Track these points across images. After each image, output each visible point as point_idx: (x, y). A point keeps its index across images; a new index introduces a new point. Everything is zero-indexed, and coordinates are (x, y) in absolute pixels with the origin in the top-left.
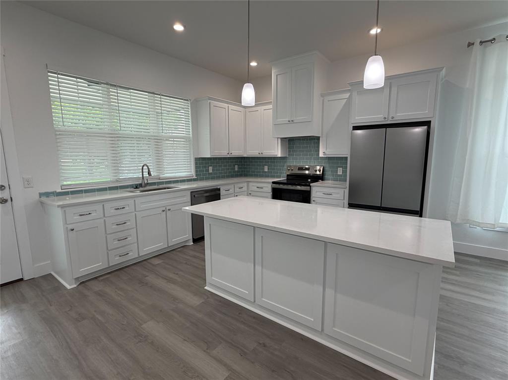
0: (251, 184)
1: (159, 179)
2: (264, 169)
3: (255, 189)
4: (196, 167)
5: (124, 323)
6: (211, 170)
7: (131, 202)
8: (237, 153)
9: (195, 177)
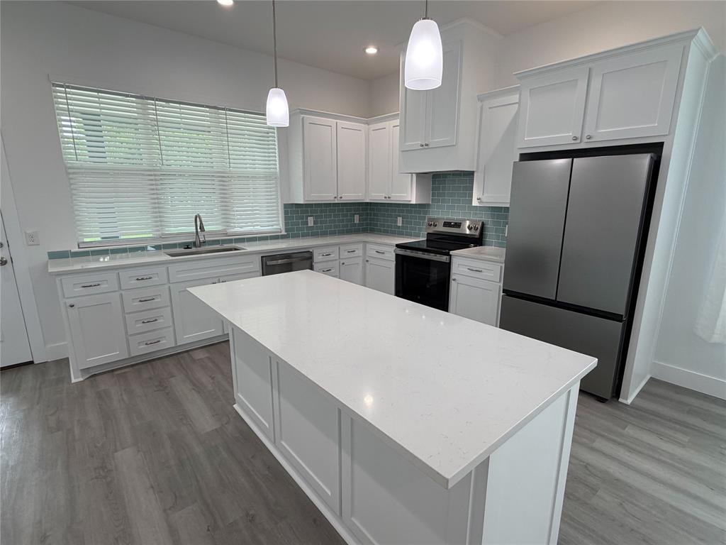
0: (369, 246)
1: (226, 235)
2: (396, 222)
3: (373, 253)
4: (285, 217)
5: (98, 445)
6: (311, 221)
7: (163, 269)
8: (350, 196)
9: (284, 233)
